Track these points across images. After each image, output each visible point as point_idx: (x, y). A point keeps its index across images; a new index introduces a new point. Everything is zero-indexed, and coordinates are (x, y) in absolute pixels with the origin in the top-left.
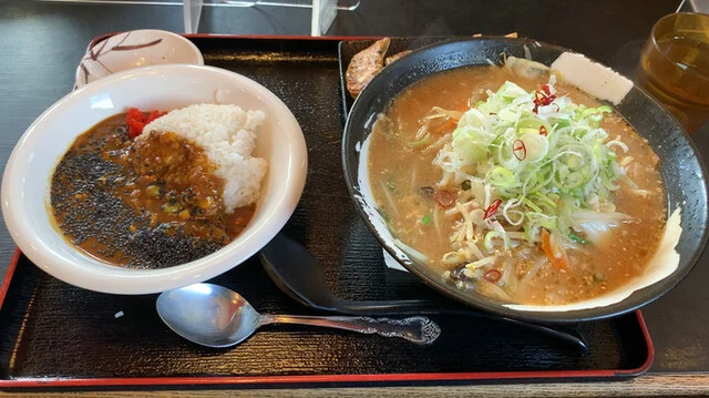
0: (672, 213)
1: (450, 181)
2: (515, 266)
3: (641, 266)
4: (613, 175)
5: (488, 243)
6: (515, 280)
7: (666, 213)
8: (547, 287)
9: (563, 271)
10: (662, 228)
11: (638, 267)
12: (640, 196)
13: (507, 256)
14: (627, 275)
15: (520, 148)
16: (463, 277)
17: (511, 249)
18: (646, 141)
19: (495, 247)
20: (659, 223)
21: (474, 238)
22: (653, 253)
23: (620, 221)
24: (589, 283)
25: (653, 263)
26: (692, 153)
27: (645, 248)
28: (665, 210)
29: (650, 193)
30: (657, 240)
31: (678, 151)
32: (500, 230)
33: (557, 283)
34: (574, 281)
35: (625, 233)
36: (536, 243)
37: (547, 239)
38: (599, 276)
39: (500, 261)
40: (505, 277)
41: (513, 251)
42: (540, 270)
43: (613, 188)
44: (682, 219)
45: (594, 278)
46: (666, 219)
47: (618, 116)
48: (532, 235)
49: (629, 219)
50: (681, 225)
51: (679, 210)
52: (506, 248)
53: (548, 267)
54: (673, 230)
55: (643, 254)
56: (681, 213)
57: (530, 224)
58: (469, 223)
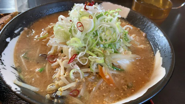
0: (156, 53)
1: (55, 50)
2: (87, 86)
3: (148, 77)
4: (128, 40)
5: (72, 76)
6: (88, 94)
7: (154, 54)
8: (105, 95)
9: (111, 85)
10: (153, 60)
11: (147, 78)
12: (141, 48)
13: (82, 81)
14: (143, 82)
15: (80, 26)
16: (57, 97)
17: (84, 77)
18: (139, 29)
19: (76, 78)
20: (152, 58)
21: (64, 74)
22: (152, 70)
23: (135, 59)
24: (126, 89)
25: (153, 75)
26: (158, 29)
27: (148, 69)
28: (153, 52)
29: (145, 46)
30: (153, 65)
31: (152, 29)
32: (77, 68)
33: (110, 91)
34: (117, 89)
35: (138, 63)
36: (97, 73)
37: (101, 70)
38: (130, 85)
39: (79, 84)
40: (82, 93)
41: (86, 79)
42: (100, 86)
43: (129, 45)
44: (161, 54)
45: (128, 86)
46: (154, 56)
47: (127, 22)
48: (94, 68)
49: (138, 57)
50: (161, 56)
51: (158, 51)
52: (81, 77)
53: (104, 84)
54: (158, 59)
55: (148, 71)
56: (160, 52)
57: (92, 63)
58: (62, 68)
